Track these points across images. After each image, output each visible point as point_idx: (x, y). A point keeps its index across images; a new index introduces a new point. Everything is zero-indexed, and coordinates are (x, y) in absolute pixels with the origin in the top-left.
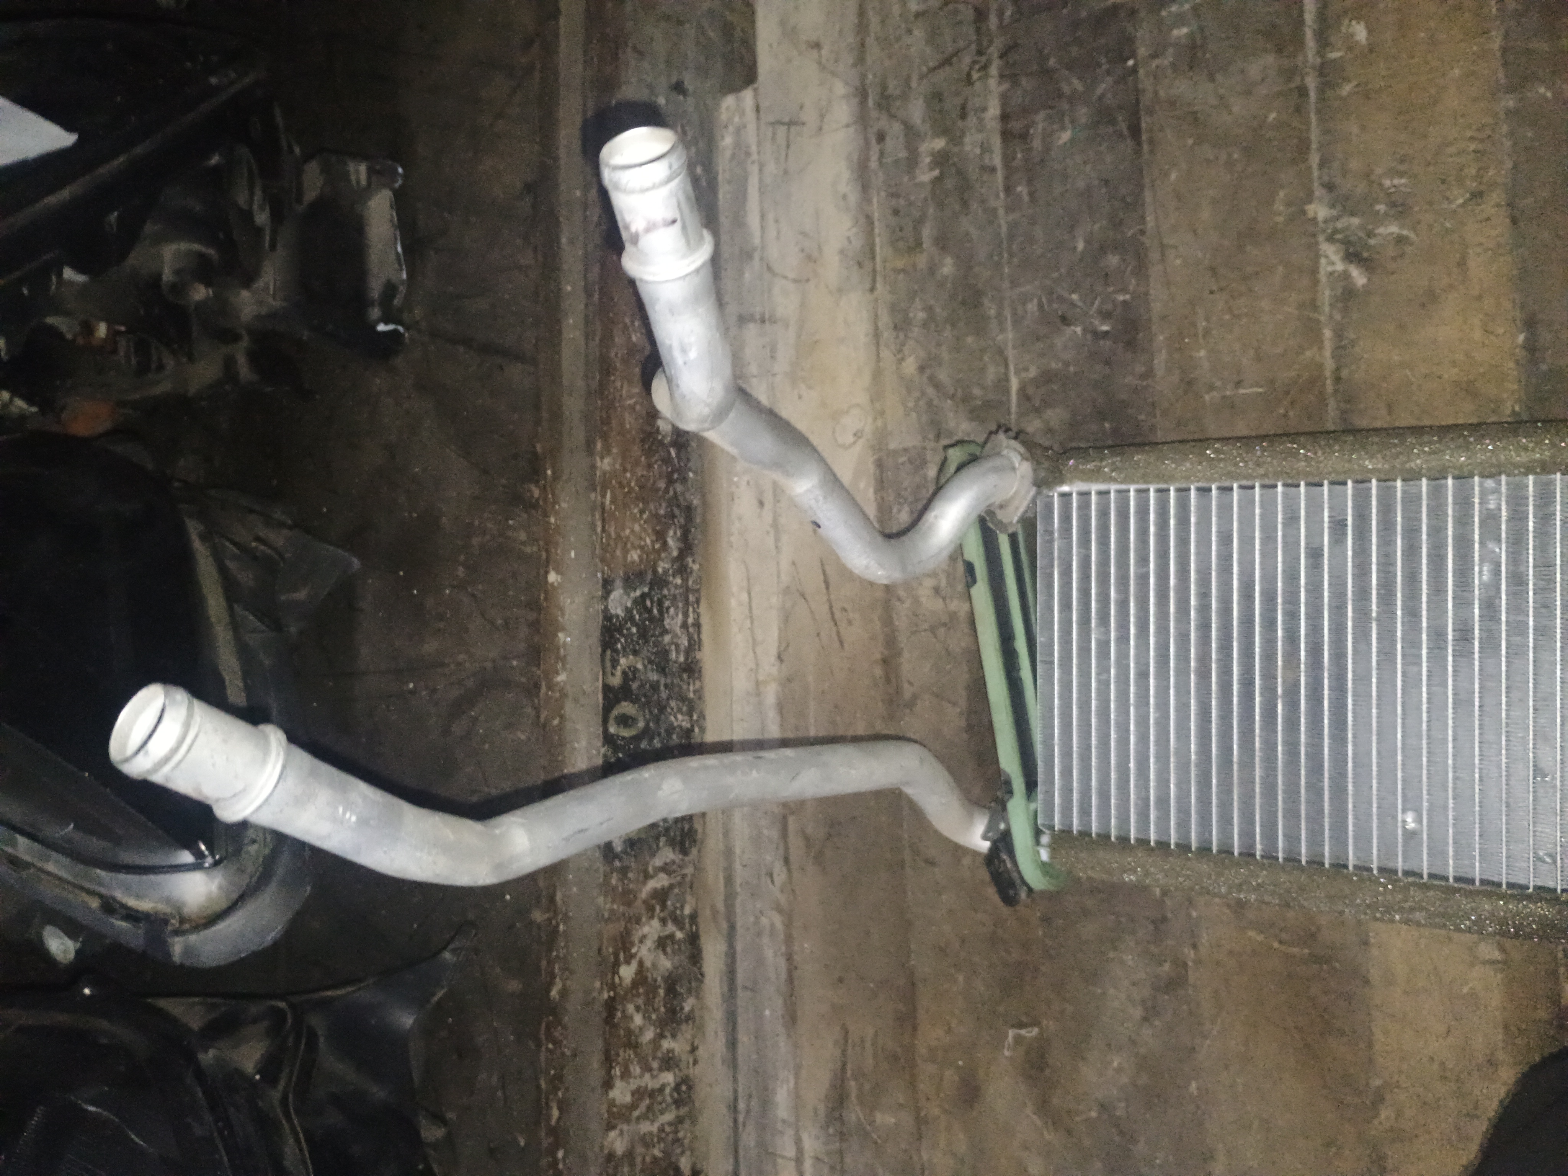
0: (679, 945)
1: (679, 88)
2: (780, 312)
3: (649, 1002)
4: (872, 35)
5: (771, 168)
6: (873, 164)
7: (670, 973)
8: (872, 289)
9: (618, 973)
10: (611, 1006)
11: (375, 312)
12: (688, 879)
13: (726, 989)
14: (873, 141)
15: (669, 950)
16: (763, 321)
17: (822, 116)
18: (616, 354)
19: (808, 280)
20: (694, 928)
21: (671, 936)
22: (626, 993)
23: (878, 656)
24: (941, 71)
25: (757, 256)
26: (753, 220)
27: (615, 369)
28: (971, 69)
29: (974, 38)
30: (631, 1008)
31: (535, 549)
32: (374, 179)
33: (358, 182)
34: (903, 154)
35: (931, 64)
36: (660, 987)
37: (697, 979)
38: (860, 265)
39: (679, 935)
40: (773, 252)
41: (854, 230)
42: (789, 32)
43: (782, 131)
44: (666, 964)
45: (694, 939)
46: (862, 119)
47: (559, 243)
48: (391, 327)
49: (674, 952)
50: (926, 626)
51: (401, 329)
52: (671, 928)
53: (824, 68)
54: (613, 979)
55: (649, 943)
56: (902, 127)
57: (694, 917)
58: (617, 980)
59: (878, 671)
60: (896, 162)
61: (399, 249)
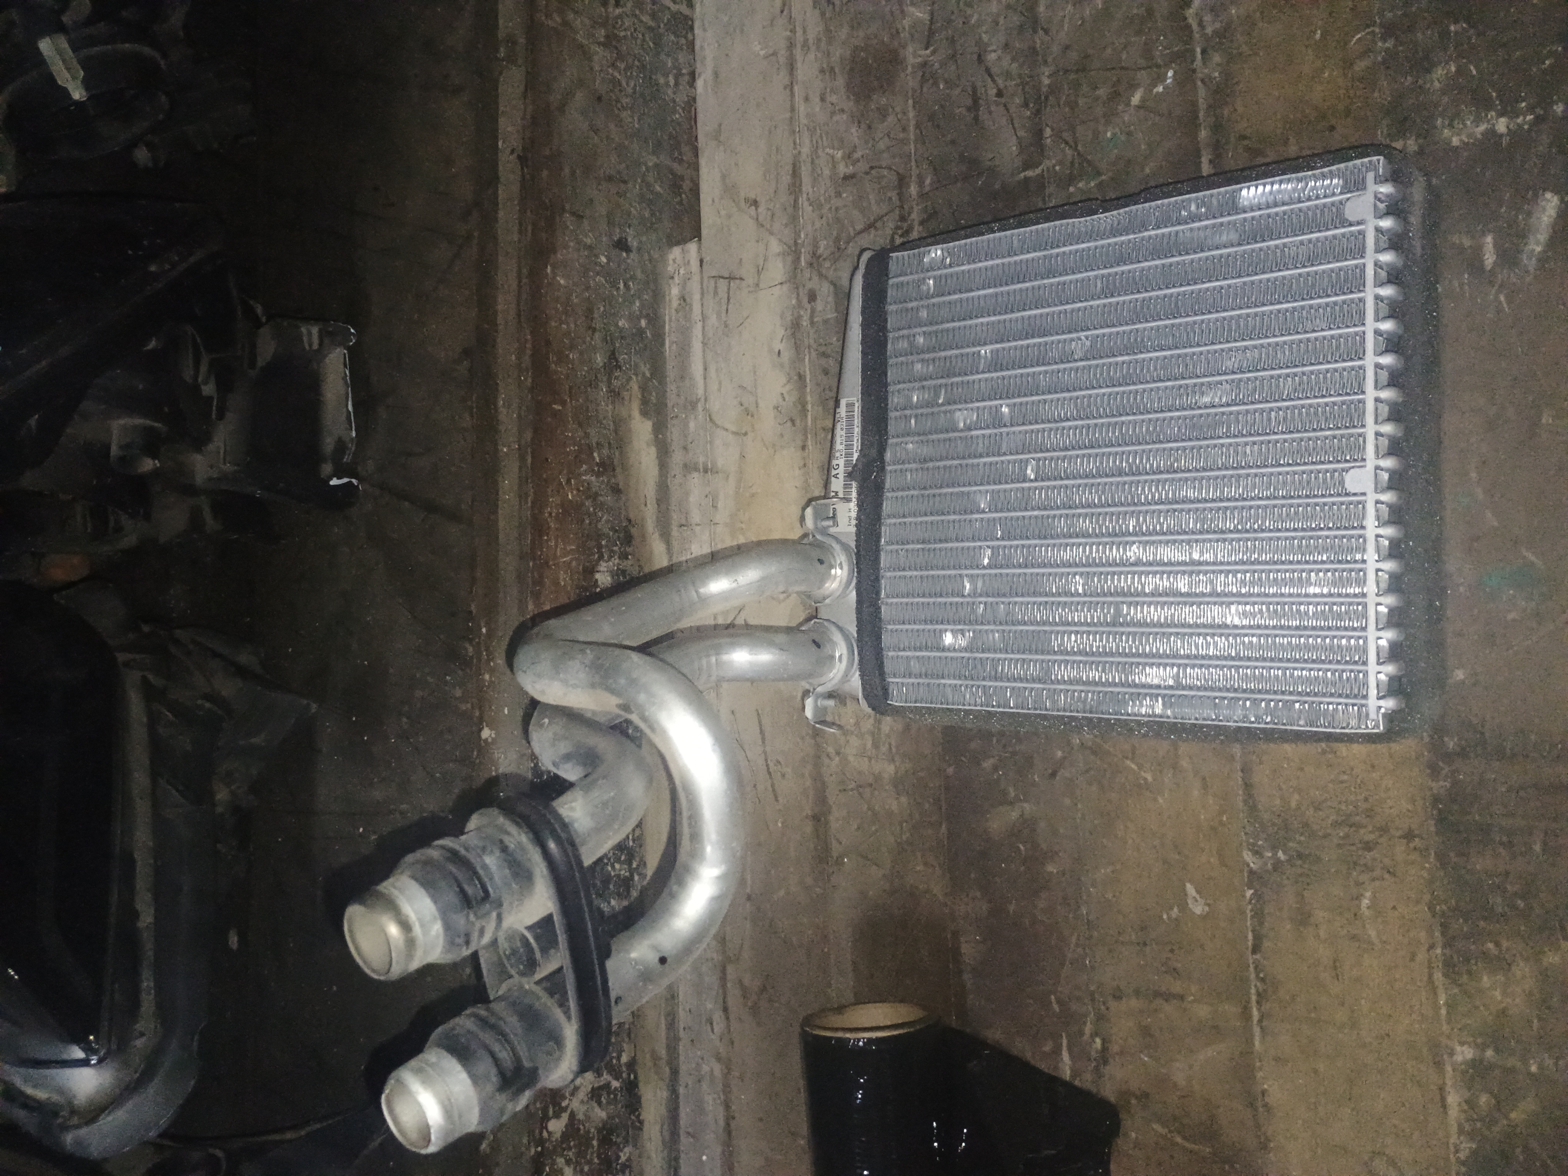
0: (616, 1096)
1: (622, 245)
2: (720, 463)
3: (580, 1154)
4: (805, 196)
5: (713, 320)
6: (805, 322)
7: (605, 1124)
8: (804, 448)
9: (546, 1128)
10: (538, 1164)
11: (327, 468)
12: (627, 1026)
13: (667, 1135)
14: (805, 300)
15: (603, 1100)
16: (706, 471)
17: (759, 273)
18: (550, 514)
19: (746, 434)
20: (632, 1076)
21: (607, 1085)
22: (555, 1147)
23: (810, 813)
24: (865, 235)
25: (700, 407)
26: (696, 368)
27: (549, 528)
28: (894, 233)
29: (898, 203)
30: (560, 1161)
31: (469, 706)
32: (326, 341)
33: (310, 345)
34: (832, 315)
35: (859, 227)
36: (593, 1139)
37: (634, 1128)
38: (793, 421)
39: (615, 1084)
40: (715, 405)
41: (788, 387)
42: (729, 189)
43: (722, 284)
44: (600, 1114)
45: (631, 1088)
46: (793, 278)
47: (495, 405)
48: (345, 480)
49: (608, 1103)
50: (853, 785)
51: (354, 481)
52: (606, 1077)
53: (762, 226)
54: (541, 1133)
55: (582, 1095)
56: (832, 288)
57: (632, 1065)
58: (545, 1134)
59: (809, 828)
60: (826, 322)
61: (350, 408)
